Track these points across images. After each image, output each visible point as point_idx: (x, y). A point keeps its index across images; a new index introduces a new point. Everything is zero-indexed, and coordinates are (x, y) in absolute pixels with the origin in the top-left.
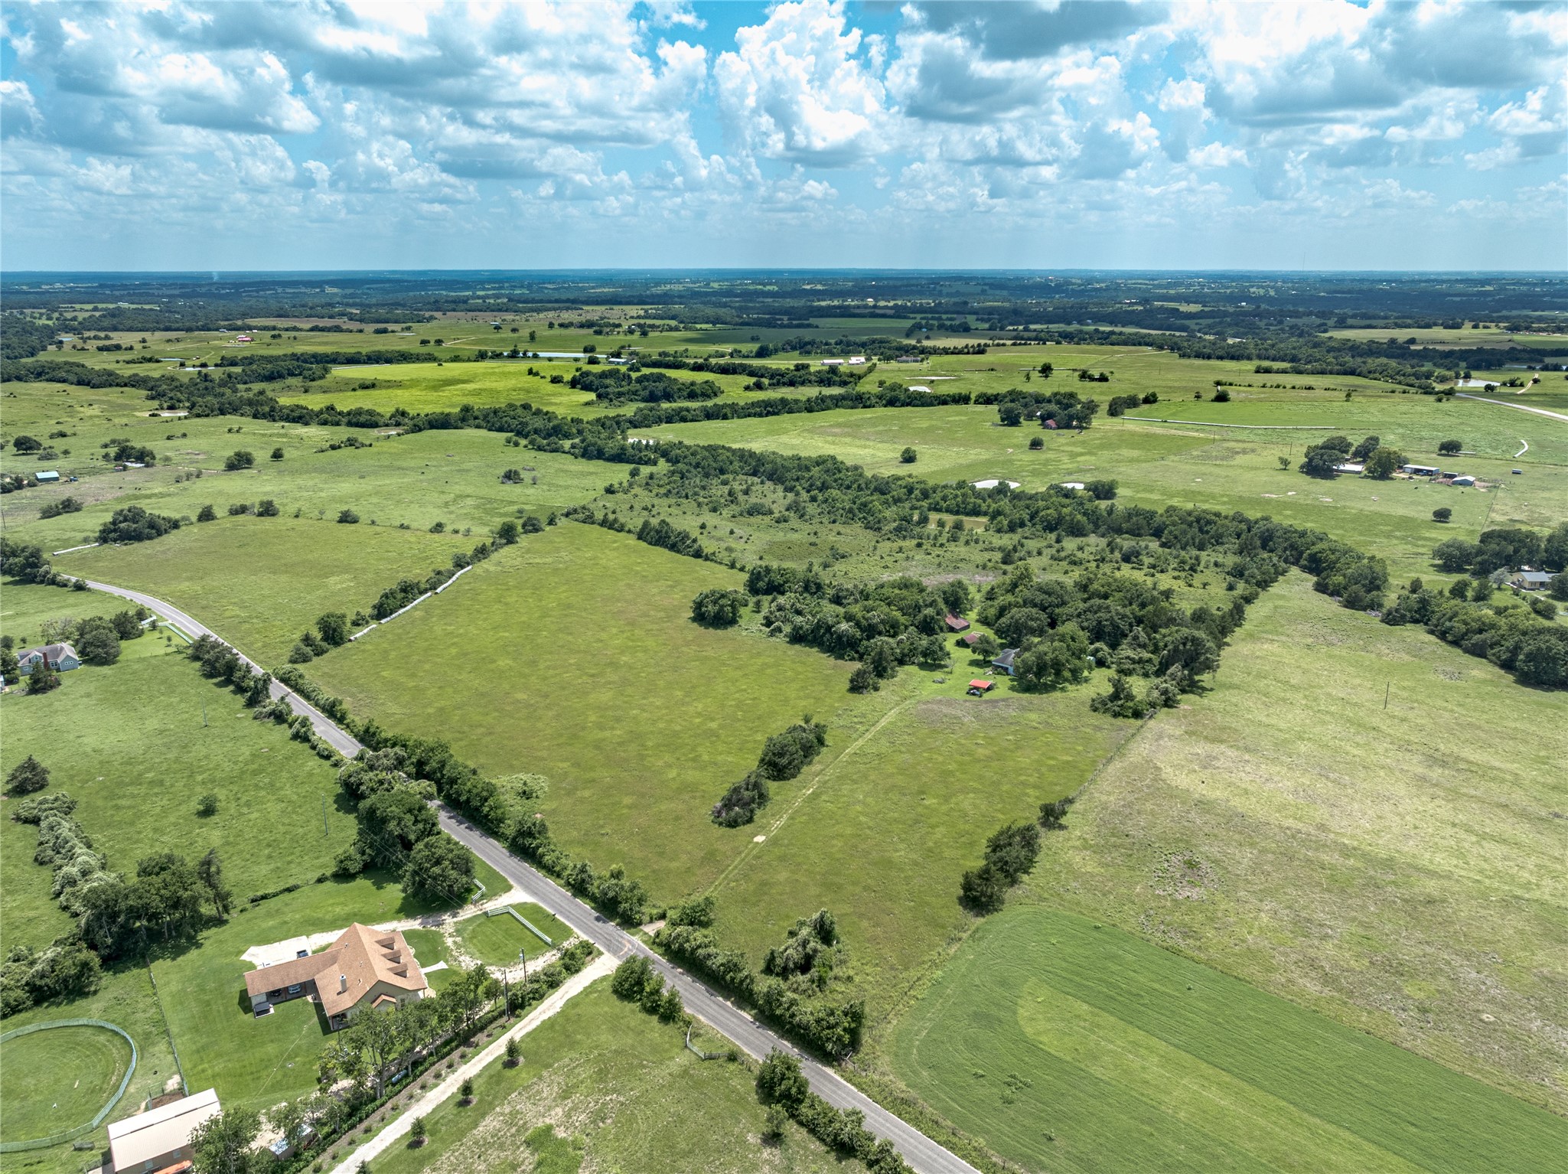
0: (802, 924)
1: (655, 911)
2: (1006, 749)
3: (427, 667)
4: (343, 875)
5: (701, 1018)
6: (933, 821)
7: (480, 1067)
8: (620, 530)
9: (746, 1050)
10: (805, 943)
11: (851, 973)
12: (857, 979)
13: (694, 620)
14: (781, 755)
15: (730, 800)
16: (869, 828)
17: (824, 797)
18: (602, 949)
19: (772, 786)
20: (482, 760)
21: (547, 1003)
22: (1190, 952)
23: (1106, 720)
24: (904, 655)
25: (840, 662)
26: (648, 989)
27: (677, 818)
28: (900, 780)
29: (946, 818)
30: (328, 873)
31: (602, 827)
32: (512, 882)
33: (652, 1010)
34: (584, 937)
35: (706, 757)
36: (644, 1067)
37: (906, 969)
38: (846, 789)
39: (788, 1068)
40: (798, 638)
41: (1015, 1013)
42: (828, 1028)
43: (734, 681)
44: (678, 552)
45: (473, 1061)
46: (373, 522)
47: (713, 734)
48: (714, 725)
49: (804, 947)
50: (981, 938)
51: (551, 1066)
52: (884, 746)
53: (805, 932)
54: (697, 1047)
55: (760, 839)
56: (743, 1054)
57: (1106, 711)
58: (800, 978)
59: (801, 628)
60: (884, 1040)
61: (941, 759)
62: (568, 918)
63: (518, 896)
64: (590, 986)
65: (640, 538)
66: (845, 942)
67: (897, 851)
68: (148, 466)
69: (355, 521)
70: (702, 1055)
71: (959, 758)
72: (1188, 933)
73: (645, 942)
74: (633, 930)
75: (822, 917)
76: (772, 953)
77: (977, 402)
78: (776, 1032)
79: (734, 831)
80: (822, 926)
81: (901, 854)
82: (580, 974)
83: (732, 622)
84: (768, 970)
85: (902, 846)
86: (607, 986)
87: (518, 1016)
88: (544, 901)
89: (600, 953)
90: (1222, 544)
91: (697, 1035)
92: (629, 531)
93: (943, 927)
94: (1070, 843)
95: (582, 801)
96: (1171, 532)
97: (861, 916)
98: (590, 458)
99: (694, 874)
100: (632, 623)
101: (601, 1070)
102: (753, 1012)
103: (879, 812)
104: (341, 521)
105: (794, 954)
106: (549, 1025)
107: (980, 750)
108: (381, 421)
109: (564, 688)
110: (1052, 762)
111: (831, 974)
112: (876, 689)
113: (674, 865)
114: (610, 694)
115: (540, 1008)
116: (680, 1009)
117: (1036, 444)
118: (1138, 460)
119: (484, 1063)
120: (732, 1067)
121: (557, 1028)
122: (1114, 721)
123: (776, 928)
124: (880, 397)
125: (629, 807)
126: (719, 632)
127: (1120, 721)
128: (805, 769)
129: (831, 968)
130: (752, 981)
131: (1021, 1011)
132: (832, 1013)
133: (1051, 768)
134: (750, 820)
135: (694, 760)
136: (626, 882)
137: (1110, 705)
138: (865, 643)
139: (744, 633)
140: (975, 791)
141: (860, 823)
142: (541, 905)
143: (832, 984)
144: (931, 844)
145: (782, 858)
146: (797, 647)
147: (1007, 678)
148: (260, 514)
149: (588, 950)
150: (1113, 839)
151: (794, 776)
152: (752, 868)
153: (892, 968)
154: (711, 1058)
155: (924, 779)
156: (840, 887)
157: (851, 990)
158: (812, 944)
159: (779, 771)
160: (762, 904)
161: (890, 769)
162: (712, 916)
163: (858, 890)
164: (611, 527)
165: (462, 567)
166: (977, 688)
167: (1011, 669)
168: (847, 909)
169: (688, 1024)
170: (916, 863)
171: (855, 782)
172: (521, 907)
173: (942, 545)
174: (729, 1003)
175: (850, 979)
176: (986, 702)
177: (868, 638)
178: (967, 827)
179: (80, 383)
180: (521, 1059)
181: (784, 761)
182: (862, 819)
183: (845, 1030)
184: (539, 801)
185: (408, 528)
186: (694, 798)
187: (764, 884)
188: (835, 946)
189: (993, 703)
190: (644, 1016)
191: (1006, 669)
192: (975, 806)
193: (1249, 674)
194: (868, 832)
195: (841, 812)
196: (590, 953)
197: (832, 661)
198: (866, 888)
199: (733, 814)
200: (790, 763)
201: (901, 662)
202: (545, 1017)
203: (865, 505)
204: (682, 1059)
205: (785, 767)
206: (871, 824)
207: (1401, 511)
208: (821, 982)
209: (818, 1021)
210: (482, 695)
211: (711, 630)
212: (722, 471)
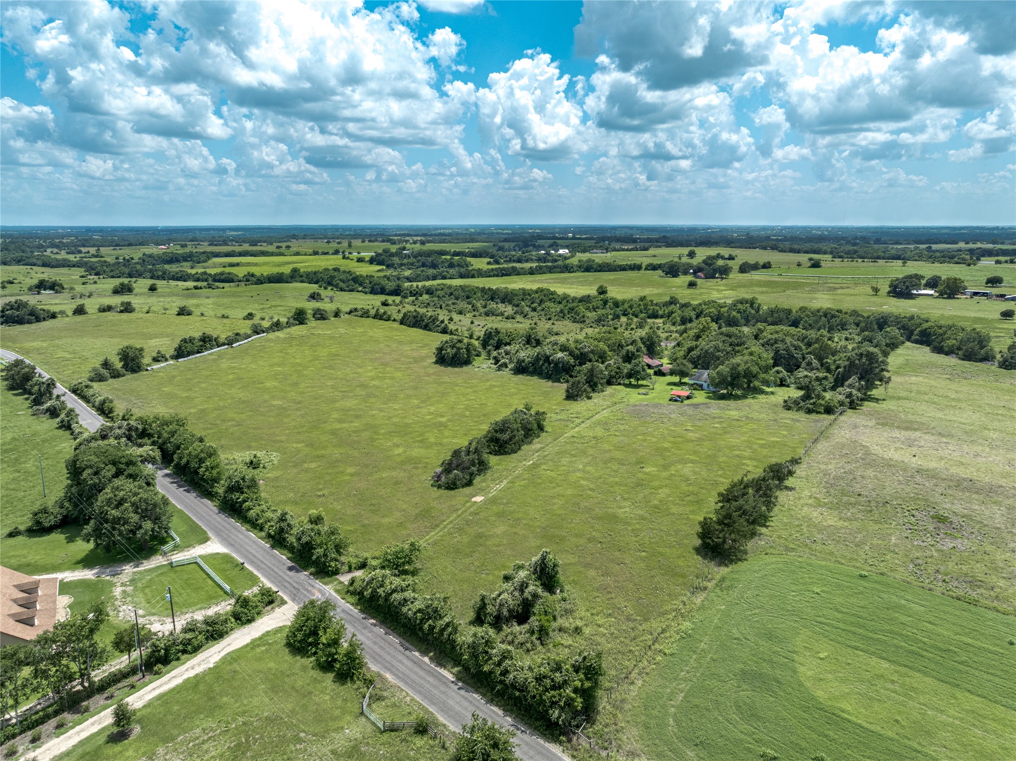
0: (520, 567)
1: (354, 561)
2: (715, 434)
3: (203, 385)
4: (38, 530)
5: (388, 676)
6: (656, 484)
7: (75, 740)
8: (388, 320)
9: (441, 719)
10: (523, 587)
11: (579, 623)
12: (587, 631)
13: (436, 362)
14: (502, 431)
15: (450, 464)
16: (590, 489)
17: (543, 467)
18: (286, 598)
19: (493, 460)
20: (223, 442)
21: (201, 656)
22: (988, 603)
23: (801, 416)
24: (611, 377)
25: (556, 384)
26: (324, 640)
27: (397, 483)
28: (618, 454)
29: (667, 482)
30: (22, 528)
31: (321, 490)
32: (210, 534)
33: (326, 666)
34: (268, 584)
35: (432, 440)
36: (300, 741)
37: (646, 620)
38: (565, 460)
39: (495, 746)
40: (521, 369)
41: (795, 672)
42: (554, 688)
43: (464, 395)
44: (430, 330)
45: (71, 732)
46: (202, 315)
47: (441, 424)
48: (443, 420)
49: (522, 591)
50: (731, 587)
51: (172, 739)
52: (599, 432)
53: (522, 574)
54: (377, 715)
55: (478, 499)
56: (437, 724)
57: (799, 409)
58: (517, 628)
59: (523, 361)
60: (627, 707)
61: (654, 440)
62: (258, 568)
63: (214, 547)
64: (260, 638)
65: (401, 323)
66: (570, 589)
67: (621, 508)
68: (57, 292)
69: (189, 314)
70: (380, 725)
71: (672, 439)
72: (974, 583)
73: (337, 591)
74: (327, 579)
75: (543, 558)
76: (483, 599)
77: (646, 269)
78: (484, 695)
79: (452, 492)
80: (543, 570)
81: (625, 510)
82: (253, 624)
83: (467, 362)
84: (479, 620)
85: (627, 503)
86: (281, 637)
87: (157, 673)
88: (237, 551)
89: (283, 602)
90: (846, 330)
91: (380, 698)
92: (394, 320)
93: (683, 576)
94: (802, 502)
95: (307, 471)
96: (806, 321)
97: (587, 566)
98: (376, 293)
99: (406, 528)
100: (386, 365)
101: (239, 745)
102: (456, 669)
103: (600, 478)
104: (179, 314)
105: (509, 598)
106: (193, 684)
107: (691, 434)
108: (235, 278)
109: (316, 399)
110: (761, 442)
111: (555, 625)
112: (589, 398)
113: (386, 520)
114: (355, 402)
115: (189, 664)
116: (361, 665)
117: (692, 285)
118: (766, 292)
119: (84, 735)
120: (419, 741)
121: (201, 687)
122: (807, 416)
123: (491, 577)
124: (580, 267)
125: (352, 475)
126: (456, 369)
127: (814, 416)
128: (525, 447)
129: (555, 618)
130: (455, 630)
131: (801, 669)
132: (558, 668)
133: (762, 446)
134: (469, 483)
135: (421, 441)
136: (324, 528)
137: (802, 404)
138: (577, 368)
139: (477, 370)
140: (692, 461)
141: (581, 486)
142: (234, 555)
143: (558, 637)
144: (656, 502)
145: (500, 515)
146: (520, 376)
147: (702, 392)
148: (122, 312)
149: (269, 600)
150: (845, 499)
151: (515, 452)
152: (468, 523)
153: (629, 619)
154: (393, 729)
155: (641, 454)
156: (562, 539)
157: (579, 643)
158: (531, 588)
159: (501, 446)
160: (477, 555)
161: (607, 447)
162: (418, 565)
163: (582, 541)
164: (381, 318)
165: (258, 334)
166: (679, 397)
167: (705, 385)
168: (572, 559)
169: (369, 683)
170: (642, 518)
171: (574, 456)
172: (211, 558)
173: (632, 329)
174: (426, 659)
175: (577, 630)
176: (688, 405)
177: (581, 364)
178: (691, 488)
179: (44, 265)
180: (137, 730)
181: (505, 436)
182: (582, 482)
183: (576, 690)
184: (265, 471)
185: (227, 317)
186: (417, 468)
187: (480, 536)
188: (558, 596)
189: (696, 406)
190: (317, 674)
191: (701, 386)
192: (695, 473)
193: (911, 392)
194: (590, 492)
195: (562, 477)
196: (271, 602)
197: (550, 383)
198: (590, 540)
199: (451, 476)
200: (511, 439)
201: (609, 383)
202: (191, 674)
203: (572, 309)
204: (354, 730)
205: (506, 442)
206: (592, 486)
207: (973, 315)
208: (543, 633)
209: (539, 679)
210: (244, 402)
211: (450, 368)
212: (468, 297)
